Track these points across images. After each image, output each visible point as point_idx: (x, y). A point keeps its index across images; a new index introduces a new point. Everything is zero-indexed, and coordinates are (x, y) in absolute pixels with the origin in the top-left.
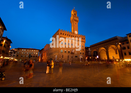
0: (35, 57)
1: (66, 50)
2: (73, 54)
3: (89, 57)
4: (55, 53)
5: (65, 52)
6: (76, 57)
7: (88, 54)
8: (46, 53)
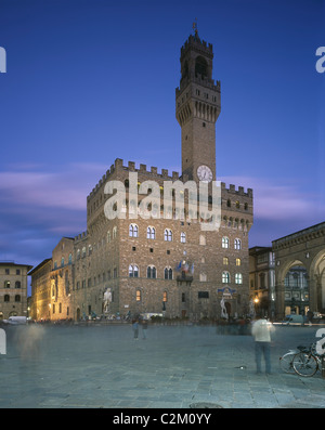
0: (12, 299)
1: (152, 266)
2: (189, 281)
3: (266, 294)
4: (104, 280)
5: (151, 274)
6: (203, 295)
7: (262, 280)
8: (61, 281)
